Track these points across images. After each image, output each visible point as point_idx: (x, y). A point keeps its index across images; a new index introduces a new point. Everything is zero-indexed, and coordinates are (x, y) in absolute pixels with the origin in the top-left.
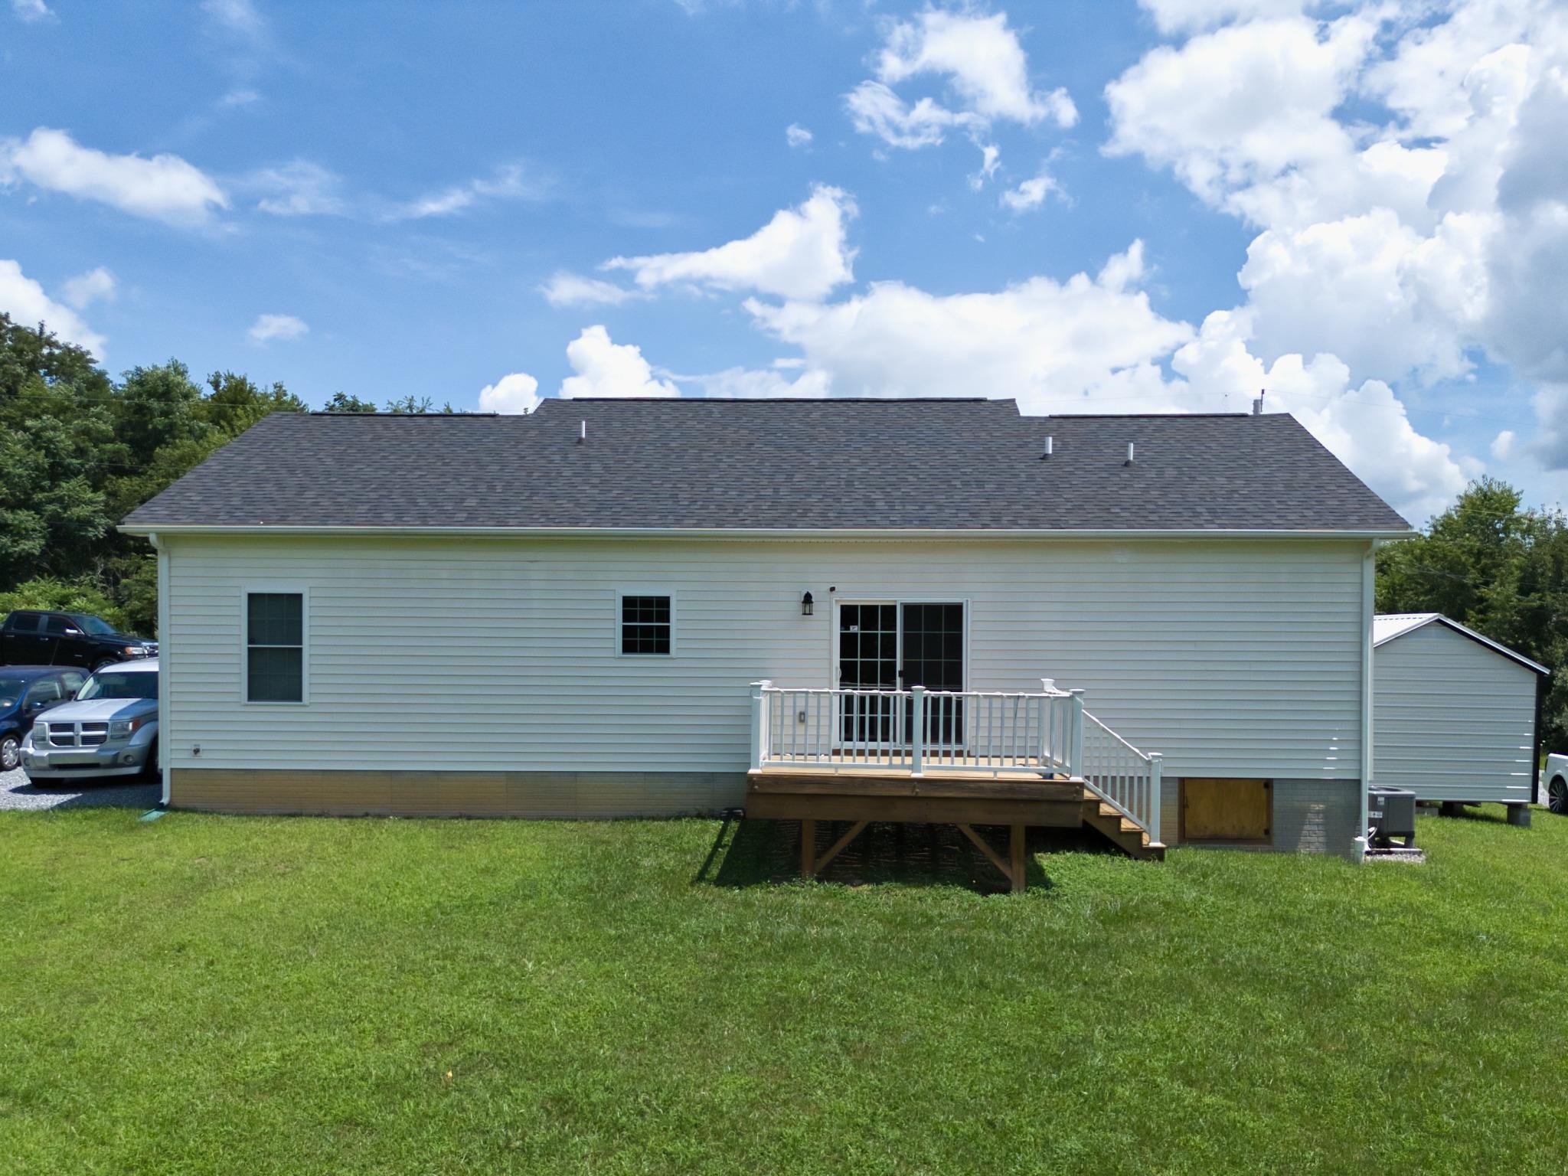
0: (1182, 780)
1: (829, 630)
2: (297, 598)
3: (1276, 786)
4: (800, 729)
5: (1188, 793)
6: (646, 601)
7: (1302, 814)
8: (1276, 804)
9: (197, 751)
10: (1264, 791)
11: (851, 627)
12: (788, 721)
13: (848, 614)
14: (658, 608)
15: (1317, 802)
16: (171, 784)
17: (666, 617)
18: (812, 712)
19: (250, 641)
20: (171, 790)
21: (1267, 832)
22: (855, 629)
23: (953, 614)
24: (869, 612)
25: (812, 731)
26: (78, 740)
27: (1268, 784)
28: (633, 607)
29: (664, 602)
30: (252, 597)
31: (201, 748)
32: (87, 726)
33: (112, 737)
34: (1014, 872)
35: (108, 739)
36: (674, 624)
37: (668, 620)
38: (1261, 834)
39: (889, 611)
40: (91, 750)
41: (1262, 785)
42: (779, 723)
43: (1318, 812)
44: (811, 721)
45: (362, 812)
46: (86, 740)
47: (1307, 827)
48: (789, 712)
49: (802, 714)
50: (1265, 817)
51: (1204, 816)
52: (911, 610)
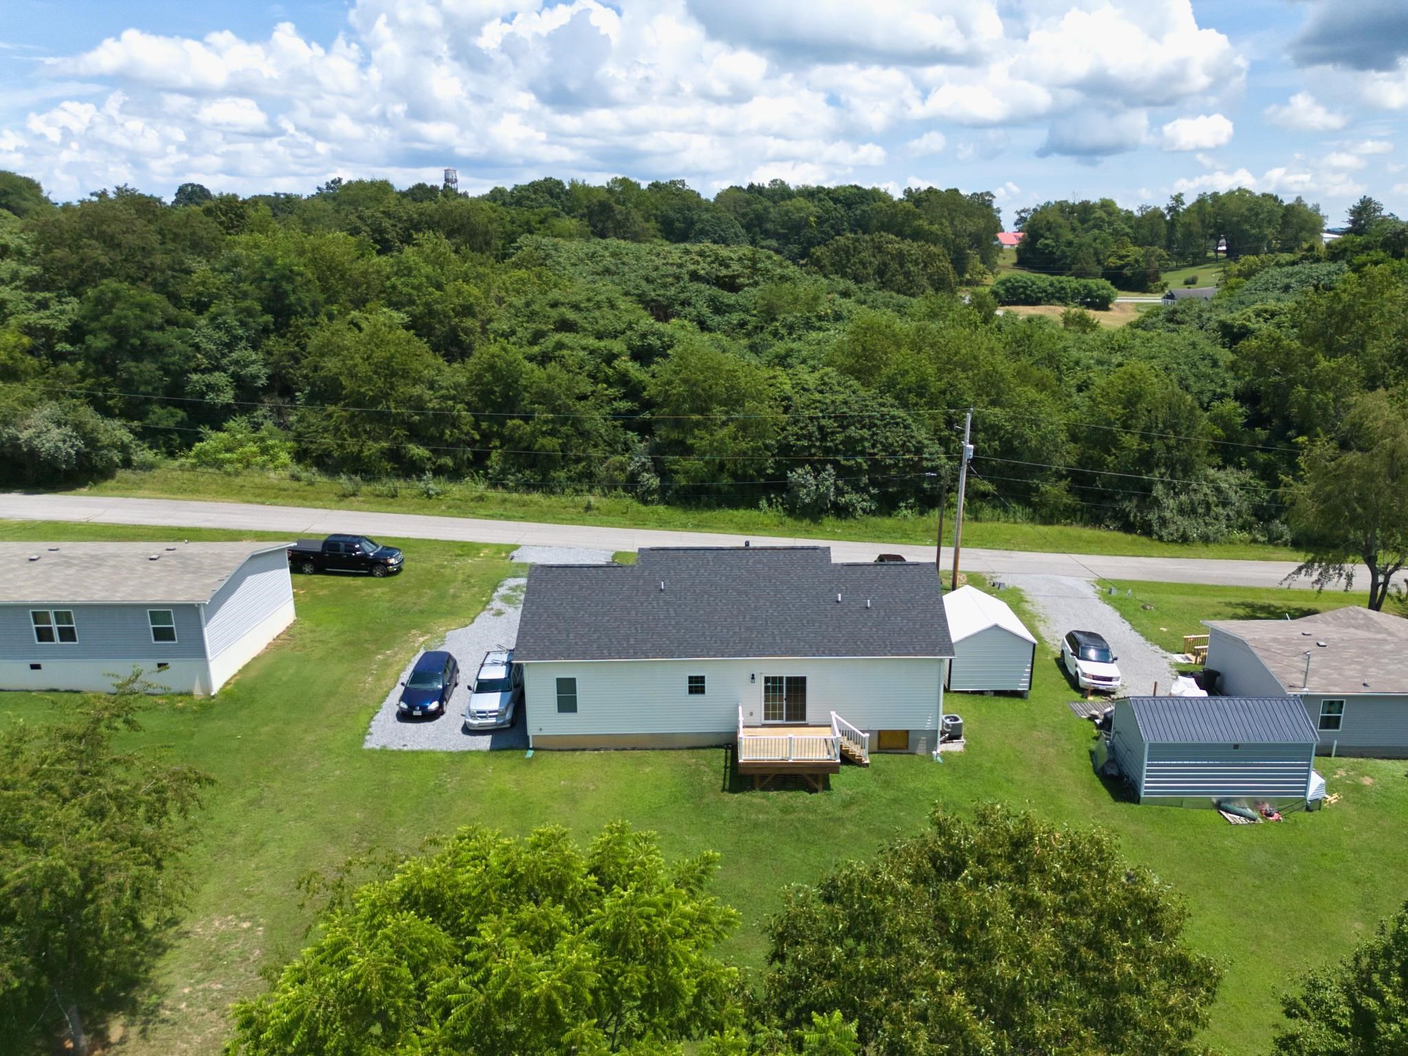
0: (879, 731)
1: (760, 685)
2: (574, 680)
3: (910, 733)
5: (881, 735)
6: (697, 677)
7: (918, 744)
8: (910, 740)
10: (906, 734)
11: (768, 683)
13: (767, 680)
14: (701, 679)
15: (924, 736)
16: (532, 740)
17: (704, 682)
19: (558, 691)
20: (533, 743)
21: (906, 749)
23: (803, 684)
24: (774, 679)
27: (907, 732)
28: (692, 680)
29: (703, 678)
30: (558, 680)
31: (542, 727)
32: (490, 712)
34: (820, 786)
36: (706, 685)
38: (904, 749)
43: (922, 743)
50: (906, 745)
51: (886, 742)
52: (789, 679)
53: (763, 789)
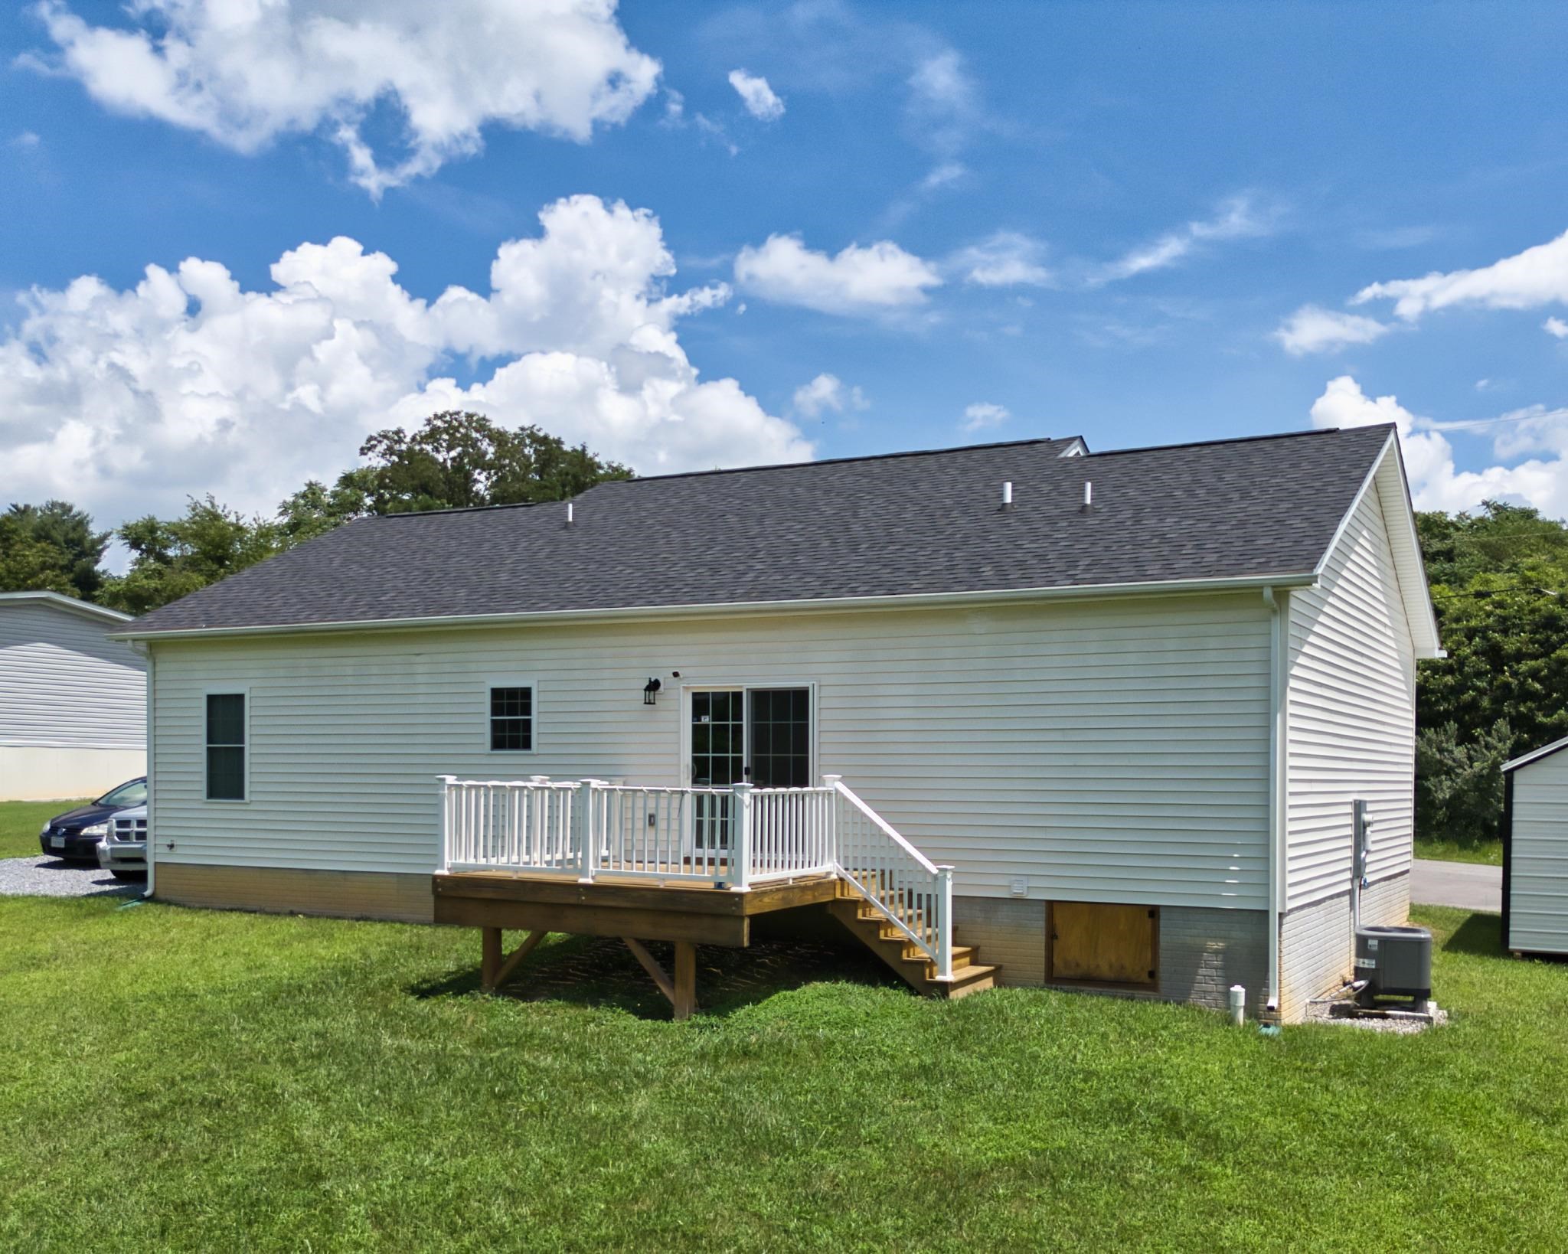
0: (1050, 904)
1: (678, 721)
2: (240, 698)
3: (1163, 915)
4: (651, 833)
5: (1058, 920)
6: (512, 693)
7: (1193, 956)
8: (1164, 940)
9: (171, 846)
10: (1148, 922)
11: (703, 718)
12: (639, 824)
13: (700, 703)
14: (522, 699)
15: (1216, 938)
16: (155, 878)
17: (527, 710)
18: (662, 816)
19: (209, 741)
20: (155, 883)
21: (1152, 974)
22: (706, 720)
23: (798, 700)
24: (720, 699)
25: (662, 836)
27: (1153, 912)
28: (499, 699)
29: (526, 693)
30: (212, 699)
36: (535, 717)
37: (530, 713)
38: (1145, 978)
39: (736, 698)
40: (139, 845)
41: (1147, 914)
42: (630, 826)
43: (1216, 952)
44: (662, 824)
47: (1201, 971)
48: (639, 814)
49: (651, 816)
50: (1149, 955)
51: (1073, 950)
52: (756, 696)
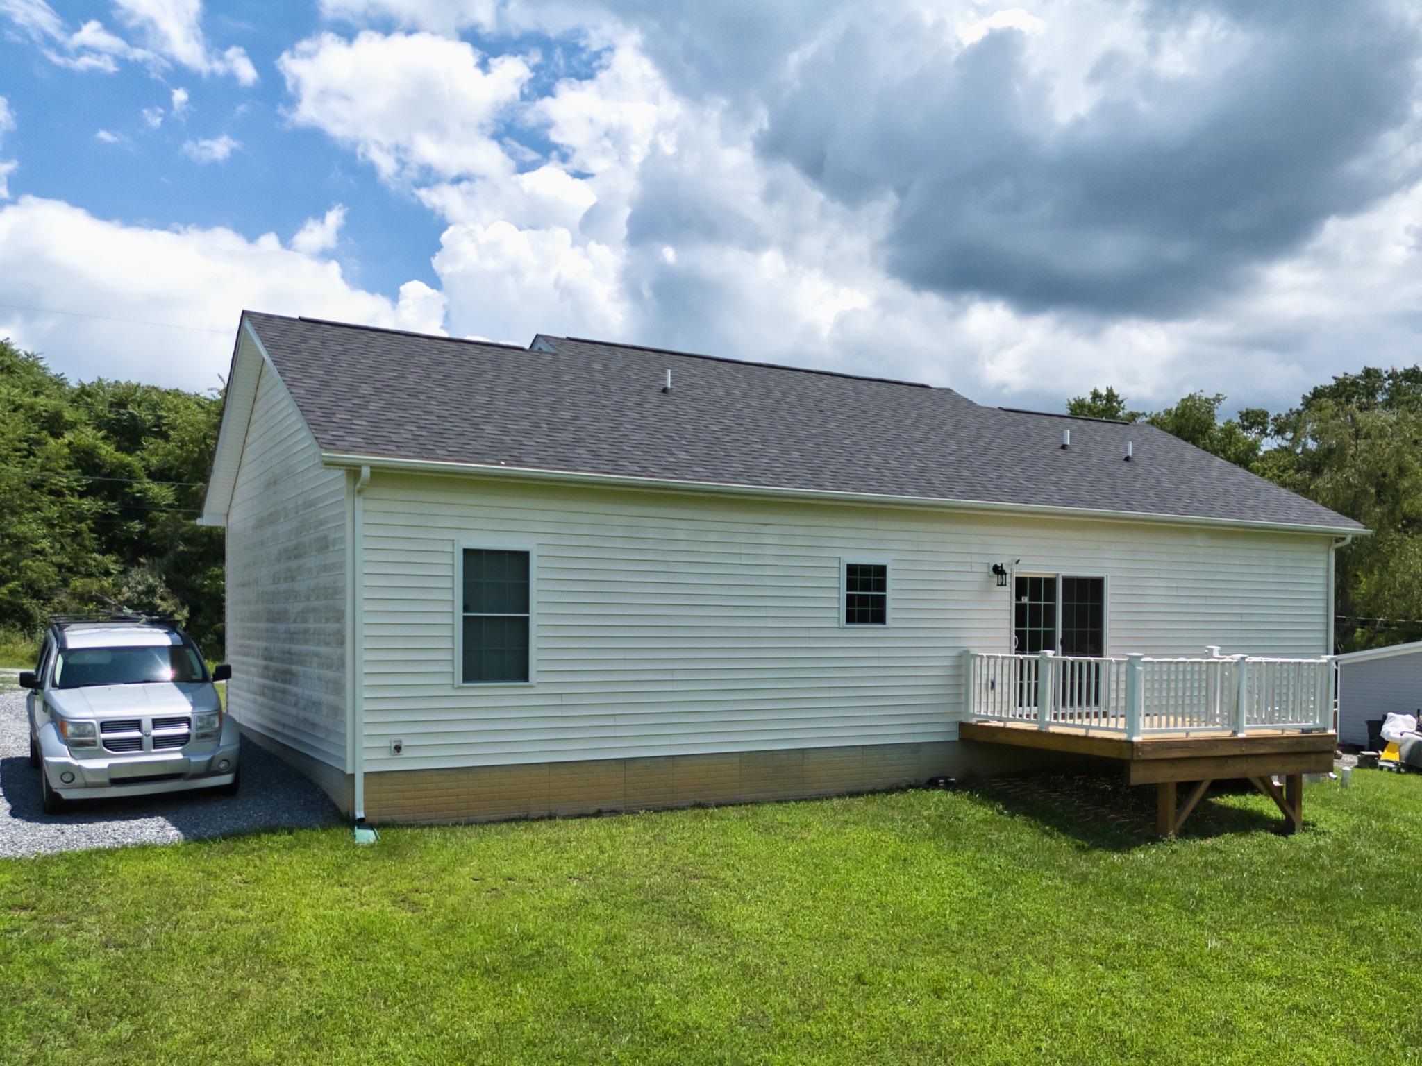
2: (522, 558)
4: (991, 697)
6: (866, 569)
9: (398, 748)
11: (1023, 598)
16: (365, 793)
17: (882, 586)
18: (999, 680)
19: (466, 609)
20: (365, 800)
22: (1025, 600)
23: (1096, 587)
24: (1035, 583)
25: (999, 698)
26: (147, 742)
29: (881, 570)
30: (468, 553)
31: (405, 743)
32: (157, 723)
33: (198, 737)
35: (192, 738)
37: (884, 590)
39: (1051, 582)
40: (174, 755)
44: (998, 689)
45: (593, 809)
46: (159, 742)
49: (992, 682)
53: (1185, 833)
